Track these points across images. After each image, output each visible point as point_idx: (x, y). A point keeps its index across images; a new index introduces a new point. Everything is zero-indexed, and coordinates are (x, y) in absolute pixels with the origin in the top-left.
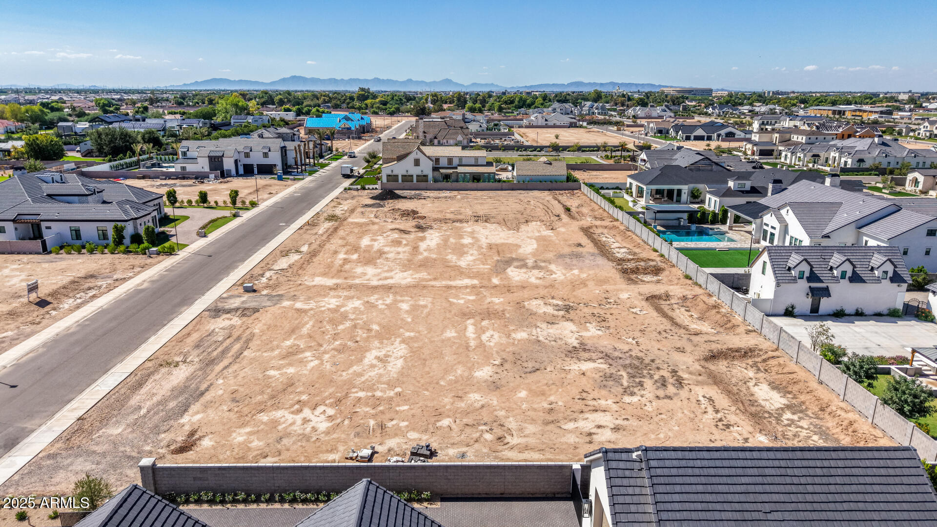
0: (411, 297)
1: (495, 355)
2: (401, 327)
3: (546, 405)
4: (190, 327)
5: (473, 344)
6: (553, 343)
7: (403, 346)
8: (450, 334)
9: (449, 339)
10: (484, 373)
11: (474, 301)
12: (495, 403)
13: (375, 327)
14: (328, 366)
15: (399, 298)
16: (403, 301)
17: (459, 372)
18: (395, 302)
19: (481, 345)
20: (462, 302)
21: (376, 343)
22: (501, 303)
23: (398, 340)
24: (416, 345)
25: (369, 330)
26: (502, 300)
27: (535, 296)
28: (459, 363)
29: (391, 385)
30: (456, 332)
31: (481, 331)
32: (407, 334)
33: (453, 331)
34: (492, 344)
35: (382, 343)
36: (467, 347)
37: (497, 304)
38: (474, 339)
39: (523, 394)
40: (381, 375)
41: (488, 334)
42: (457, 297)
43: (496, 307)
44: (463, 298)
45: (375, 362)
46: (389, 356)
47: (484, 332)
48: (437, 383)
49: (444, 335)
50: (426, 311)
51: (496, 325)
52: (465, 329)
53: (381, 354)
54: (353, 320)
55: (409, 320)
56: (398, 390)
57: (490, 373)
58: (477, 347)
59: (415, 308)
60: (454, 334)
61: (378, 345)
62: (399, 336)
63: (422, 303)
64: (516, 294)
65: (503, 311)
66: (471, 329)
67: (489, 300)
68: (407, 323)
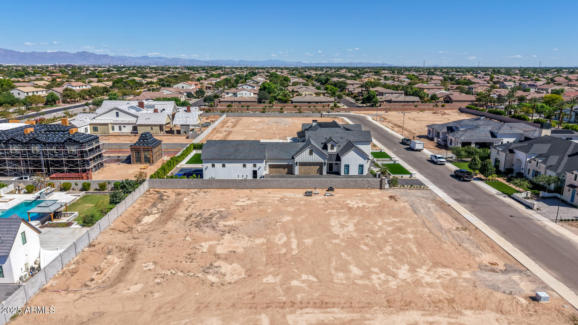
0: (356, 284)
1: (279, 227)
2: (345, 247)
3: (261, 207)
5: (293, 234)
7: (336, 233)
8: (308, 241)
9: (308, 237)
10: (287, 219)
11: (292, 278)
12: (282, 208)
13: (365, 248)
15: (366, 282)
16: (362, 278)
17: (299, 219)
18: (367, 276)
19: (287, 233)
20: (304, 277)
21: (355, 235)
22: (266, 275)
23: (341, 237)
24: (328, 233)
25: (366, 245)
26: (265, 280)
28: (300, 223)
29: (330, 214)
30: (304, 243)
31: (287, 244)
32: (338, 241)
33: (307, 244)
34: (280, 234)
36: (296, 232)
37: (271, 273)
38: (292, 237)
39: (269, 211)
40: (339, 218)
41: (282, 241)
42: (310, 284)
43: (272, 269)
44: (303, 282)
45: (347, 224)
46: (341, 227)
47: (285, 243)
48: (309, 214)
49: (312, 241)
50: (333, 264)
51: (276, 249)
52: (298, 245)
53: (346, 229)
54: (387, 255)
55: (343, 254)
56: (327, 212)
57: (283, 218)
58: (290, 232)
59: (344, 267)
60: (305, 241)
61: (352, 234)
62: (342, 240)
63: (341, 275)
64: (248, 290)
65: (267, 264)
66: (294, 245)
67: (278, 279)
68: (343, 251)
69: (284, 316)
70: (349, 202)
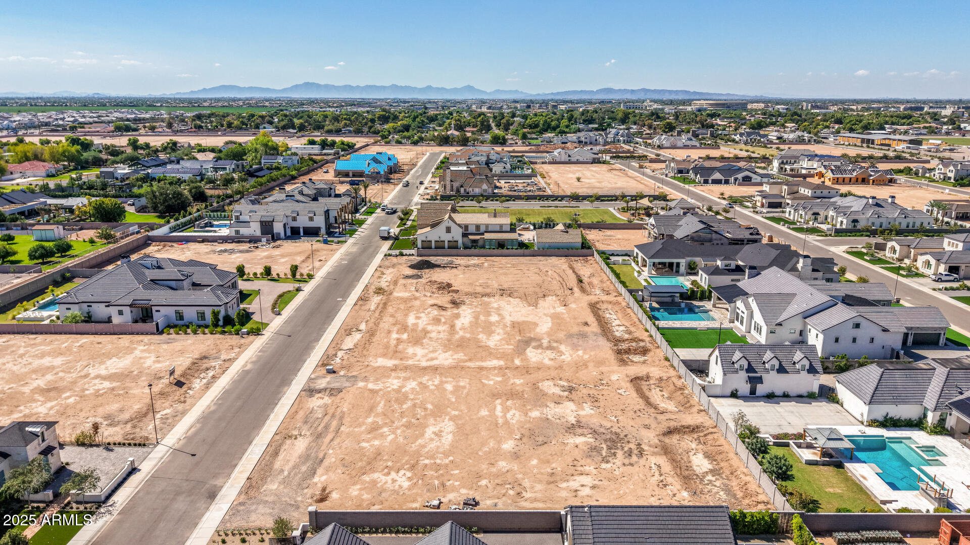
1: (516, 431)
2: (448, 407)
3: (549, 470)
4: (296, 406)
5: (500, 421)
6: (558, 421)
7: (451, 423)
8: (484, 412)
9: (483, 417)
10: (508, 445)
11: (500, 382)
12: (516, 468)
13: (429, 406)
14: (401, 439)
15: (444, 379)
16: (447, 382)
17: (491, 445)
18: (442, 382)
19: (506, 423)
20: (491, 383)
21: (432, 421)
22: (521, 384)
23: (447, 417)
24: (460, 422)
25: (426, 409)
26: (522, 381)
27: (548, 378)
28: (491, 437)
29: (446, 454)
30: (488, 411)
31: (506, 410)
32: (454, 413)
33: (486, 410)
34: (514, 422)
35: (436, 420)
36: (497, 425)
37: (518, 385)
38: (501, 418)
39: (535, 462)
40: (438, 447)
41: (511, 413)
42: (488, 378)
43: (518, 388)
44: (493, 380)
45: (433, 436)
46: (441, 431)
47: (508, 411)
48: (477, 453)
49: (480, 413)
50: (465, 391)
51: (517, 405)
52: (495, 408)
53: (436, 429)
54: (412, 399)
55: (453, 400)
56: (451, 458)
57: (513, 446)
58: (503, 424)
59: (457, 389)
60: (487, 413)
61: (433, 422)
62: (447, 414)
63: (462, 384)
64: (532, 376)
65: (522, 392)
66: (499, 408)
67: (512, 381)
68: (452, 403)
69: (506, 364)
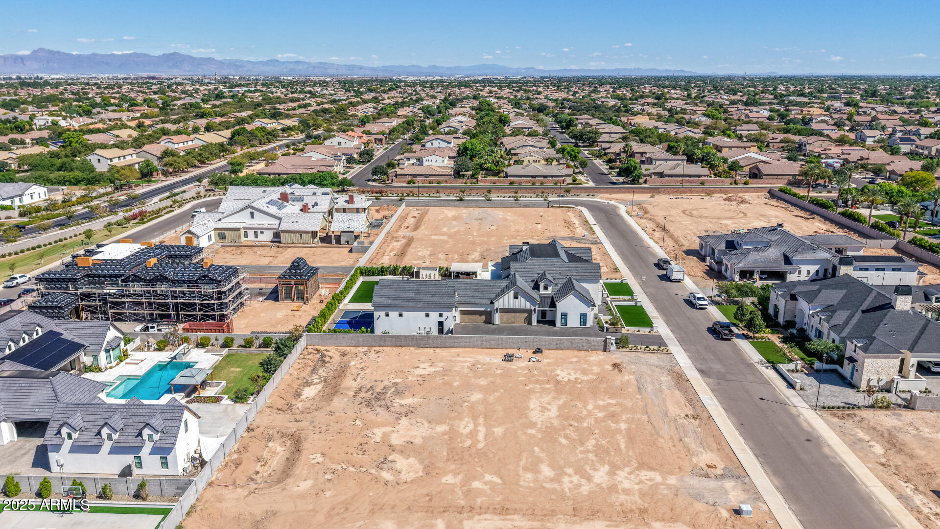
0: (543, 487)
1: (466, 410)
2: (541, 439)
3: (446, 378)
5: (481, 420)
7: (533, 419)
8: (498, 431)
9: (499, 425)
10: (476, 396)
11: (474, 478)
12: (473, 380)
13: (564, 441)
15: (556, 486)
16: (552, 480)
17: (492, 398)
18: (557, 479)
19: (475, 418)
20: (488, 477)
21: (556, 423)
22: (446, 473)
23: (539, 426)
24: (524, 420)
25: (567, 437)
26: (444, 480)
27: (406, 486)
28: (492, 404)
29: (532, 391)
30: (494, 432)
31: (473, 434)
32: (533, 431)
33: (496, 434)
34: (467, 419)
35: (551, 423)
36: (485, 417)
37: (451, 471)
38: (479, 424)
39: (456, 384)
40: (541, 397)
41: (468, 430)
42: (493, 486)
43: (453, 467)
44: (486, 483)
45: (549, 407)
46: (541, 411)
47: (471, 432)
48: (505, 391)
49: (503, 430)
50: (523, 463)
51: (459, 440)
52: (486, 435)
53: (547, 413)
54: (588, 451)
55: (536, 449)
56: (527, 388)
57: (472, 396)
58: (478, 417)
59: (534, 468)
60: (495, 430)
61: (553, 421)
62: (539, 430)
63: (529, 476)
64: (425, 491)
65: (448, 460)
66: (481, 436)
67: (458, 479)
68: (537, 445)
69: (461, 522)
70: (558, 372)
